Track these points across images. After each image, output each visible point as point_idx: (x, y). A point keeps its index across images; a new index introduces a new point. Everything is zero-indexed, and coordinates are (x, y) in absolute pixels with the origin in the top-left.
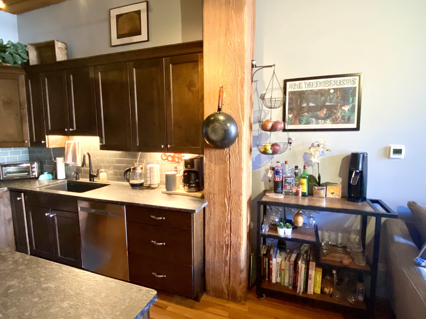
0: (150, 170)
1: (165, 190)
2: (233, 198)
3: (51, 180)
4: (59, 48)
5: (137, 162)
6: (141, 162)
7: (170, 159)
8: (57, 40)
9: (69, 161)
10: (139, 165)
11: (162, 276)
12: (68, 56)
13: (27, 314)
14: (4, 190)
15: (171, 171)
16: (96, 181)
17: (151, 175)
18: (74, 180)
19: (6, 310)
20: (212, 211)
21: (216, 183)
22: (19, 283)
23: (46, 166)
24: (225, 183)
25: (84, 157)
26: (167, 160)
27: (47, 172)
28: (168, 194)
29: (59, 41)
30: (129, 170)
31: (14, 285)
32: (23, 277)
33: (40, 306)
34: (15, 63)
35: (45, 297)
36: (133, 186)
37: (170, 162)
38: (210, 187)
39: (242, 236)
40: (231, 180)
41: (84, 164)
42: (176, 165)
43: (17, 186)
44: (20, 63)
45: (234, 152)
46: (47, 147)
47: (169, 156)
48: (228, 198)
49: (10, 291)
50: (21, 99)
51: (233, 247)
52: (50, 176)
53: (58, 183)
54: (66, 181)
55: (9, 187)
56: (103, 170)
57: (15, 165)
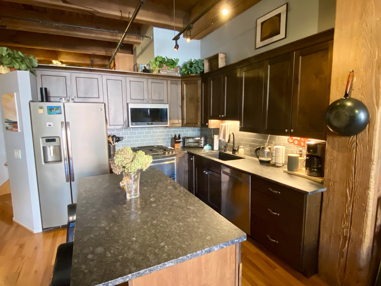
0: (275, 150)
1: (286, 170)
2: (356, 190)
3: (210, 150)
4: (221, 58)
5: (266, 143)
6: (270, 143)
7: (296, 142)
8: (220, 53)
9: (221, 138)
10: (268, 145)
11: (274, 241)
12: (226, 63)
13: (178, 217)
14: (185, 153)
15: (297, 154)
16: (237, 154)
17: (276, 155)
18: (223, 151)
19: (170, 212)
20: (331, 199)
21: (337, 171)
22: (179, 202)
23: (208, 140)
24: (348, 172)
25: (230, 136)
26: (293, 144)
27: (208, 145)
28: (288, 173)
29: (221, 53)
30: (259, 149)
31: (176, 202)
32: (181, 200)
33: (184, 215)
34: (197, 73)
35: (187, 212)
36: (262, 162)
37: (296, 146)
38: (330, 174)
39: (365, 234)
40: (357, 170)
41: (229, 140)
42: (301, 149)
43: (192, 151)
44: (199, 72)
45: (363, 140)
46: (209, 127)
47: (295, 139)
48: (350, 188)
49: (174, 204)
50: (198, 96)
51: (352, 241)
52: (210, 147)
53: (213, 153)
54: (218, 151)
55: (188, 151)
56: (241, 147)
57: (192, 138)
